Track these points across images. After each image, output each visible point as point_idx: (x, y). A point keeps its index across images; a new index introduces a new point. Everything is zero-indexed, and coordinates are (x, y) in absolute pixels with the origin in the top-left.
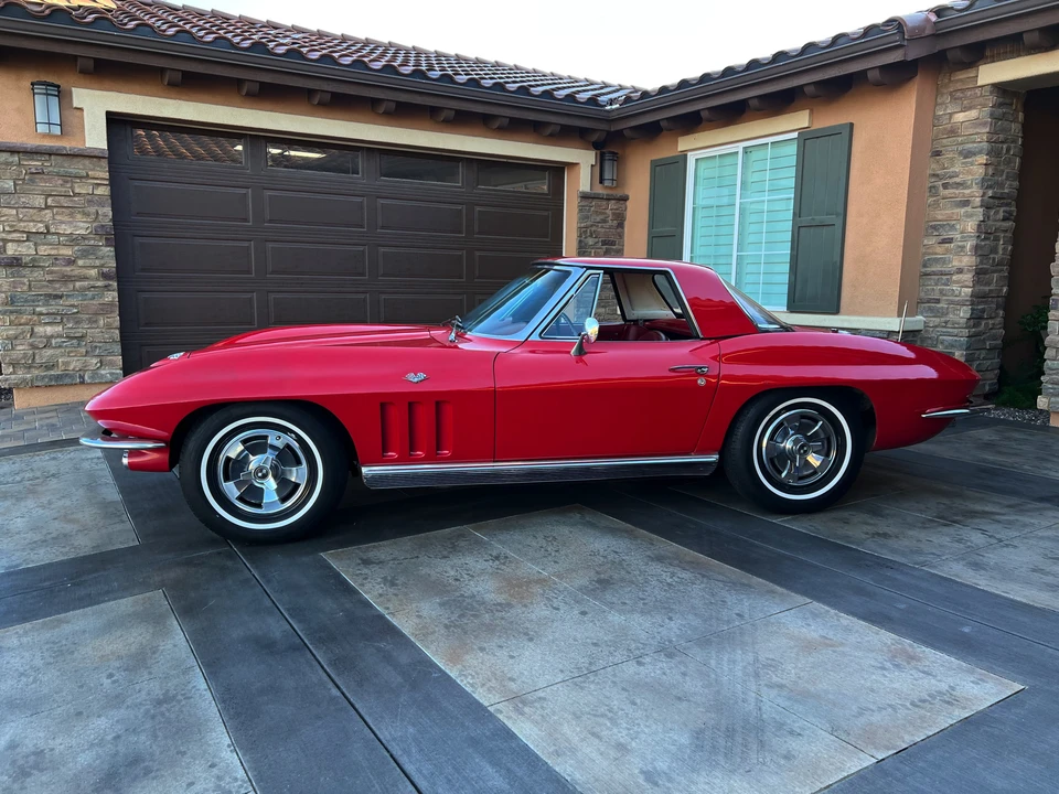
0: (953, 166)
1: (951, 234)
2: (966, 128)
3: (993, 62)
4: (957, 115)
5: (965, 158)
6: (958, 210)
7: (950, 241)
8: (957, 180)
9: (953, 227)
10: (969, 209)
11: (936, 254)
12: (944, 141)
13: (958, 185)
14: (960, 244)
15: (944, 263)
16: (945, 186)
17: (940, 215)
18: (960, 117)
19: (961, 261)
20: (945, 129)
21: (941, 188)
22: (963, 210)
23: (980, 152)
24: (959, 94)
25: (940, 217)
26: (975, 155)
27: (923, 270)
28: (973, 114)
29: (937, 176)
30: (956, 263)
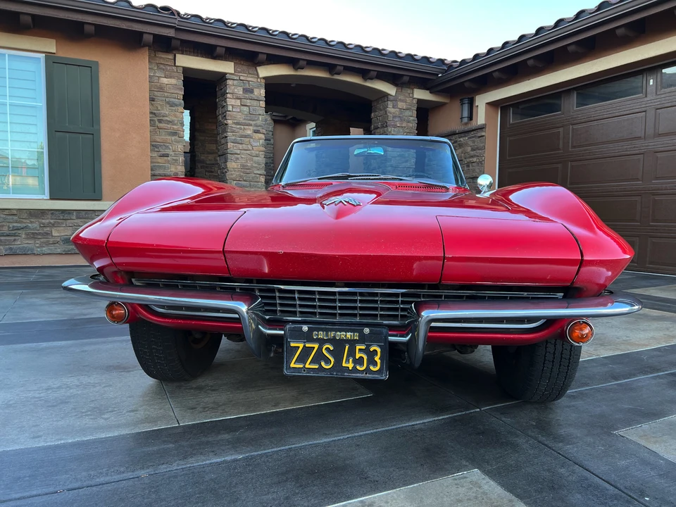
0: (163, 109)
1: (167, 151)
2: (170, 88)
3: (183, 54)
4: (162, 79)
5: (172, 106)
6: (169, 137)
7: (167, 156)
8: (167, 118)
9: (167, 147)
10: (177, 137)
11: (159, 163)
12: (156, 93)
13: (169, 122)
14: (174, 158)
15: (165, 168)
16: (160, 121)
17: (158, 138)
18: (165, 81)
19: (176, 169)
20: (156, 85)
21: (157, 122)
22: (173, 138)
23: (180, 105)
24: (162, 66)
25: (158, 140)
26: (176, 105)
27: (153, 172)
28: (173, 81)
29: (155, 114)
30: (173, 169)
